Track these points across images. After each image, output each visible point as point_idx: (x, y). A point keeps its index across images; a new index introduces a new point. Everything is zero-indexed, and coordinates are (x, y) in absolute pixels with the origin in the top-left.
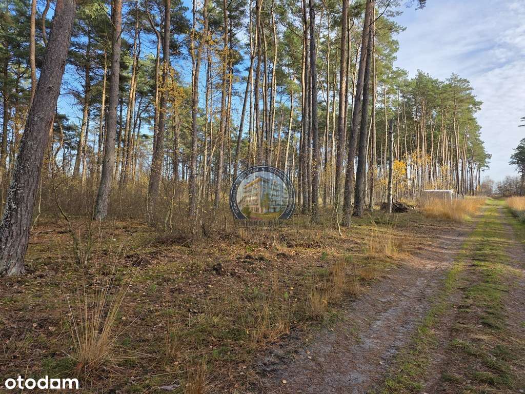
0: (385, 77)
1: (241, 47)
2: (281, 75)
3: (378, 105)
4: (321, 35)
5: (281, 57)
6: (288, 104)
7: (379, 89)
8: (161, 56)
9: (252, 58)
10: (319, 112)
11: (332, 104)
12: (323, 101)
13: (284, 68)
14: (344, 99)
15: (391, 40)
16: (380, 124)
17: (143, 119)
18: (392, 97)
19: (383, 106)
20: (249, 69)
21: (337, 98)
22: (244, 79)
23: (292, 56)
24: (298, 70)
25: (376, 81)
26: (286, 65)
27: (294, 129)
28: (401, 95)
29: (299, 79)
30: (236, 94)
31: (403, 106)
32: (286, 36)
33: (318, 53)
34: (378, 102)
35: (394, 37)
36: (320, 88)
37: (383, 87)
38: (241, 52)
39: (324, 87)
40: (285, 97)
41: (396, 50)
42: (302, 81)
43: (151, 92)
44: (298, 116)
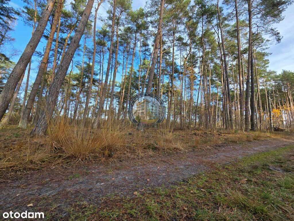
0: (263, 75)
1: (196, 74)
2: (212, 81)
3: (261, 88)
4: (229, 64)
5: (212, 75)
6: (216, 91)
7: (260, 81)
8: (170, 81)
9: (201, 77)
10: (231, 93)
11: (237, 89)
12: (232, 88)
13: (213, 78)
14: (242, 86)
15: (264, 59)
16: (263, 96)
17: (164, 101)
18: (268, 83)
19: (264, 87)
20: (200, 81)
21: (239, 86)
22: (198, 84)
23: (217, 73)
24: (220, 78)
25: (258, 77)
26: (214, 77)
27: (219, 101)
28: (274, 82)
29: (221, 81)
30: (195, 89)
31: (275, 87)
32: (214, 67)
33: (228, 71)
34: (260, 86)
35: (266, 58)
36: (230, 84)
37: (263, 79)
38: (197, 75)
39: (232, 83)
40: (215, 89)
41: (268, 63)
42: (222, 82)
43: (166, 93)
44: (221, 95)
